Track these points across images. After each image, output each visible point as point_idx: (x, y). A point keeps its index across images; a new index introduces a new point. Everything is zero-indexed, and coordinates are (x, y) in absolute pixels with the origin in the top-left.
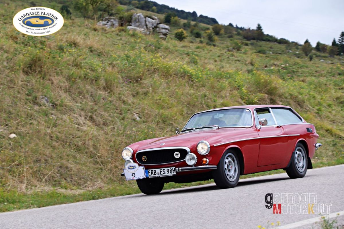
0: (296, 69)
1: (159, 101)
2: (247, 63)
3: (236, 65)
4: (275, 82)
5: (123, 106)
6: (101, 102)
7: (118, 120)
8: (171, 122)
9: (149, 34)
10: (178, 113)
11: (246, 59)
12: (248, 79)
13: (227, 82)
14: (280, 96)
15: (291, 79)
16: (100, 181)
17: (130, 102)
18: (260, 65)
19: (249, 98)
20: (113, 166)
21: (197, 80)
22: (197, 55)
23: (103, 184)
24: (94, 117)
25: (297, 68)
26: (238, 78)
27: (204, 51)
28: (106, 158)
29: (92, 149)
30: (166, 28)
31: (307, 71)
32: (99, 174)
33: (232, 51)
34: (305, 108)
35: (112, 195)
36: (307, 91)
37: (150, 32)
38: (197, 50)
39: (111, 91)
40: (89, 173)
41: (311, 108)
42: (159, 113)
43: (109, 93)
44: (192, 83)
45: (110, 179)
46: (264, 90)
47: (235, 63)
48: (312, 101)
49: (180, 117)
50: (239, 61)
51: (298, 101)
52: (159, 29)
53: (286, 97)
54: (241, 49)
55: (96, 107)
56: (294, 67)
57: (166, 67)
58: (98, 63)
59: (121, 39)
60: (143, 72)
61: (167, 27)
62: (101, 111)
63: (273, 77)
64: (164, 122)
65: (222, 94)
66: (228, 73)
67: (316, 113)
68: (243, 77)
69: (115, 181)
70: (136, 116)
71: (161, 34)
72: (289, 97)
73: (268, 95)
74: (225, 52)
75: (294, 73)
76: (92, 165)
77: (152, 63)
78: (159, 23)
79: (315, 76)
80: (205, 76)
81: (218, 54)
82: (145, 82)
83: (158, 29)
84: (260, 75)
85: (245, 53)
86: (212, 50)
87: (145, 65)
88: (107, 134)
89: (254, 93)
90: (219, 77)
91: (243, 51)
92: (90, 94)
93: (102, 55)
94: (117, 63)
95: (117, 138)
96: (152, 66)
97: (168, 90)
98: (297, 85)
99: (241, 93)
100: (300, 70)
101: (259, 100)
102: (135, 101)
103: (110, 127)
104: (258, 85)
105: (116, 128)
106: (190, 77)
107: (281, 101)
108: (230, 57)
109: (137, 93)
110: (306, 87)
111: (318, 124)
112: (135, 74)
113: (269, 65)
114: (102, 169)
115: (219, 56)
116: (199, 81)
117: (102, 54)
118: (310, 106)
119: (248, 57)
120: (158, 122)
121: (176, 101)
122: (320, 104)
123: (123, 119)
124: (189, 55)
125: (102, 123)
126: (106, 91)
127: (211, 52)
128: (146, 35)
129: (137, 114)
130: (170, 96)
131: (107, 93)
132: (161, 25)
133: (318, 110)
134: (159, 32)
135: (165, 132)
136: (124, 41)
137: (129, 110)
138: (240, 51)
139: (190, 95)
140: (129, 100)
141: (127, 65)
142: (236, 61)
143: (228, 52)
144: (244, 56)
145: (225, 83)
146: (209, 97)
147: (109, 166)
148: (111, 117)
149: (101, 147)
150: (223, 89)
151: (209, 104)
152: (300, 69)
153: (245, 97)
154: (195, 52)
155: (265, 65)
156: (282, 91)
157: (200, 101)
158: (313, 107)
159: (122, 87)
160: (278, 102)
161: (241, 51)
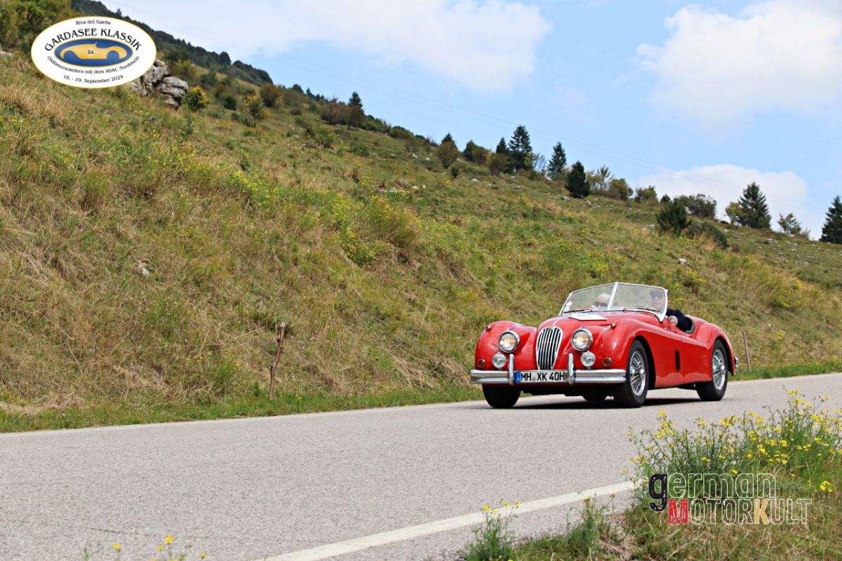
0: (441, 197)
1: (187, 240)
2: (346, 175)
3: (324, 176)
4: (411, 223)
5: (118, 244)
6: (74, 233)
7: (109, 273)
8: (211, 285)
9: (147, 95)
10: (224, 268)
11: (343, 167)
12: (358, 211)
13: (318, 214)
14: (417, 250)
15: (432, 216)
16: (73, 390)
17: (132, 237)
18: (371, 181)
19: (358, 250)
20: (98, 363)
21: (260, 204)
22: (247, 150)
23: (79, 399)
24: (62, 261)
25: (442, 195)
26: (337, 207)
27: (260, 143)
28: (85, 347)
29: (57, 326)
30: (181, 85)
31: (463, 202)
32: (71, 378)
33: (315, 147)
34: (464, 279)
35: (104, 423)
36: (469, 245)
37: (148, 90)
38: (245, 139)
39: (97, 211)
40: (51, 374)
41: (475, 278)
42: (187, 264)
43: (92, 214)
44: (251, 208)
45: (93, 389)
46: (388, 236)
47: (323, 173)
48: (478, 264)
49: (228, 274)
50: (329, 169)
51: (451, 264)
52: (167, 87)
53: (429, 253)
54: (331, 146)
55: (65, 242)
56: (437, 192)
57: (200, 172)
58: (65, 150)
59: (93, 101)
60: (159, 179)
61: (183, 84)
62: (74, 251)
63: (407, 211)
64: (197, 283)
65: (309, 235)
66: (316, 195)
67: (484, 290)
68: (344, 205)
69: (102, 394)
70: (141, 265)
71: (170, 96)
72: (435, 254)
73: (396, 246)
74: (303, 149)
75: (437, 205)
76: (55, 358)
77: (173, 161)
78: (167, 73)
79: (478, 215)
80: (276, 198)
81: (289, 153)
82: (162, 199)
83: (164, 86)
84: (383, 205)
85: (340, 154)
86: (275, 141)
87: (161, 164)
88: (87, 297)
89: (369, 240)
90: (303, 201)
91: (336, 148)
92: (53, 213)
93: (74, 136)
94: (107, 156)
95: (108, 308)
96: (174, 167)
97: (206, 220)
98: (447, 230)
99: (344, 237)
100: (448, 200)
101: (376, 255)
102: (142, 235)
103: (91, 285)
104: (377, 225)
105: (103, 286)
106: (249, 194)
107: (419, 261)
108: (313, 160)
109: (146, 220)
110: (465, 237)
111: (487, 312)
112: (143, 180)
113: (389, 184)
114: (76, 368)
115: (291, 156)
116: (265, 207)
117: (72, 133)
118: (473, 276)
119: (347, 163)
120: (185, 283)
121: (223, 241)
122: (491, 272)
123: (119, 269)
124: (231, 148)
125: (76, 273)
126: (84, 211)
127: (274, 146)
128: (141, 96)
129: (144, 262)
130: (210, 232)
131: (86, 213)
132: (172, 80)
133: (487, 284)
134: (165, 93)
135: (200, 303)
136: (99, 105)
137: (129, 253)
138: (329, 150)
139: (248, 234)
140: (129, 233)
141: (127, 161)
142: (324, 168)
143: (306, 149)
144: (340, 161)
145: (314, 214)
146: (286, 240)
147: (91, 362)
148: (94, 264)
149: (76, 325)
150: (312, 227)
151: (285, 255)
152: (448, 198)
153: (349, 245)
154: (242, 141)
155: (381, 184)
156: (421, 240)
157: (266, 247)
158: (480, 278)
159: (115, 206)
160: (414, 262)
161: (333, 149)
